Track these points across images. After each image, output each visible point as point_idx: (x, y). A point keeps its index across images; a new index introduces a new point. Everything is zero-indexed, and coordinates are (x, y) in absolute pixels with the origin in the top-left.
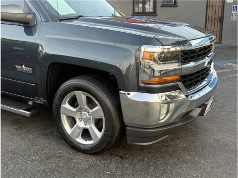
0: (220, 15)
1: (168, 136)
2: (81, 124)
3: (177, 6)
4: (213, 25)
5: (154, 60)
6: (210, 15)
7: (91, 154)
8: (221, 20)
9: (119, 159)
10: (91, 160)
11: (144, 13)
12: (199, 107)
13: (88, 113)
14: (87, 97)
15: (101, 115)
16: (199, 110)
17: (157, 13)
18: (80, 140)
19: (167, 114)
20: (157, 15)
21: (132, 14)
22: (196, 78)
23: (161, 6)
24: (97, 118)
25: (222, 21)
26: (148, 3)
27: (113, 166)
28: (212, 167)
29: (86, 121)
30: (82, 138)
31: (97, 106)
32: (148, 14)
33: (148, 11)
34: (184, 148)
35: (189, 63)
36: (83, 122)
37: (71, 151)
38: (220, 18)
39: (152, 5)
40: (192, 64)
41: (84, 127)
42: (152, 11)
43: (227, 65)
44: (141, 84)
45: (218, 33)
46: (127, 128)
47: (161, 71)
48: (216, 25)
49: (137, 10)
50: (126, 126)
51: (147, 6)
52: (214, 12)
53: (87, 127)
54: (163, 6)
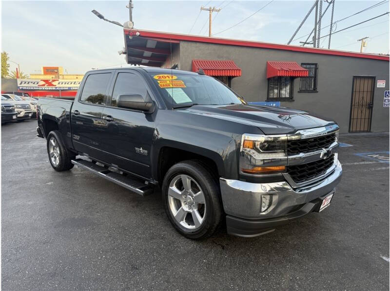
0: (368, 101)
1: (274, 230)
2: (185, 208)
3: (318, 92)
4: (360, 111)
5: (257, 150)
6: (357, 101)
7: (192, 239)
8: (370, 107)
9: (219, 249)
10: (192, 245)
11: (279, 99)
12: (312, 202)
13: (192, 196)
14: (192, 182)
15: (203, 201)
16: (312, 205)
17: (294, 99)
18: (184, 224)
19: (269, 206)
20: (294, 101)
21: (266, 99)
22: (310, 169)
23: (299, 92)
24: (200, 203)
25: (372, 107)
26: (284, 89)
27: (212, 255)
28: (321, 272)
29: (190, 205)
30: (186, 222)
31: (200, 191)
32: (285, 99)
33: (284, 97)
34: (295, 245)
35: (298, 153)
36: (187, 206)
37: (175, 234)
38: (369, 105)
39: (288, 91)
40: (301, 155)
41: (188, 210)
42: (288, 96)
43: (371, 157)
44: (242, 173)
45: (367, 120)
46: (227, 217)
47: (264, 160)
48: (364, 112)
49: (271, 96)
50: (227, 215)
51: (283, 92)
52: (361, 99)
53: (191, 211)
54: (300, 92)
